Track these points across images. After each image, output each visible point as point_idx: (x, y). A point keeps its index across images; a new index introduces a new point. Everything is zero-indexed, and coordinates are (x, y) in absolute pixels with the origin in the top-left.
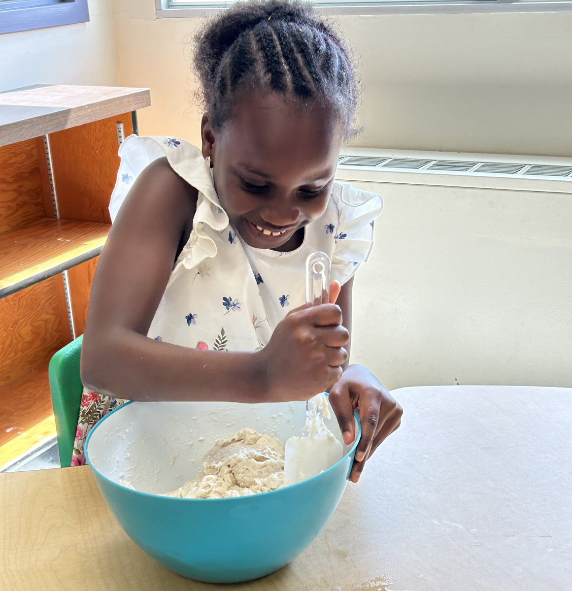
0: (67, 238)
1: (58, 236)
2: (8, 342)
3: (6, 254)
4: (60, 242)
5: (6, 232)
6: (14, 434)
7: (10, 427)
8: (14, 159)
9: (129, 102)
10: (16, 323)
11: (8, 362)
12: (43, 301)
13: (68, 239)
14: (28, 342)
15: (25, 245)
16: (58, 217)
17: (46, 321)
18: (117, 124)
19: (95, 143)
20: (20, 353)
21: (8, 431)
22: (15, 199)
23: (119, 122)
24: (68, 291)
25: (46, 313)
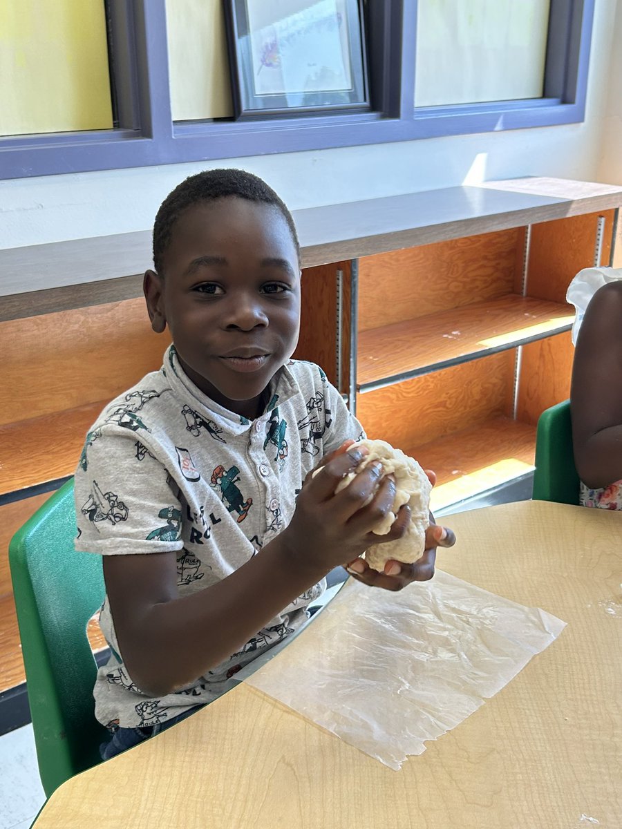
0: (533, 314)
1: (526, 312)
2: (461, 397)
3: (481, 321)
4: (527, 317)
5: (479, 303)
6: (459, 475)
7: (455, 469)
8: (498, 240)
9: (616, 199)
10: (470, 382)
11: (458, 414)
12: (496, 366)
13: (535, 315)
14: (477, 400)
15: (497, 315)
16: (524, 294)
17: (494, 385)
18: (599, 218)
19: (574, 232)
20: (468, 409)
21: (454, 472)
22: (492, 274)
23: (601, 216)
24: (519, 362)
25: (496, 378)
